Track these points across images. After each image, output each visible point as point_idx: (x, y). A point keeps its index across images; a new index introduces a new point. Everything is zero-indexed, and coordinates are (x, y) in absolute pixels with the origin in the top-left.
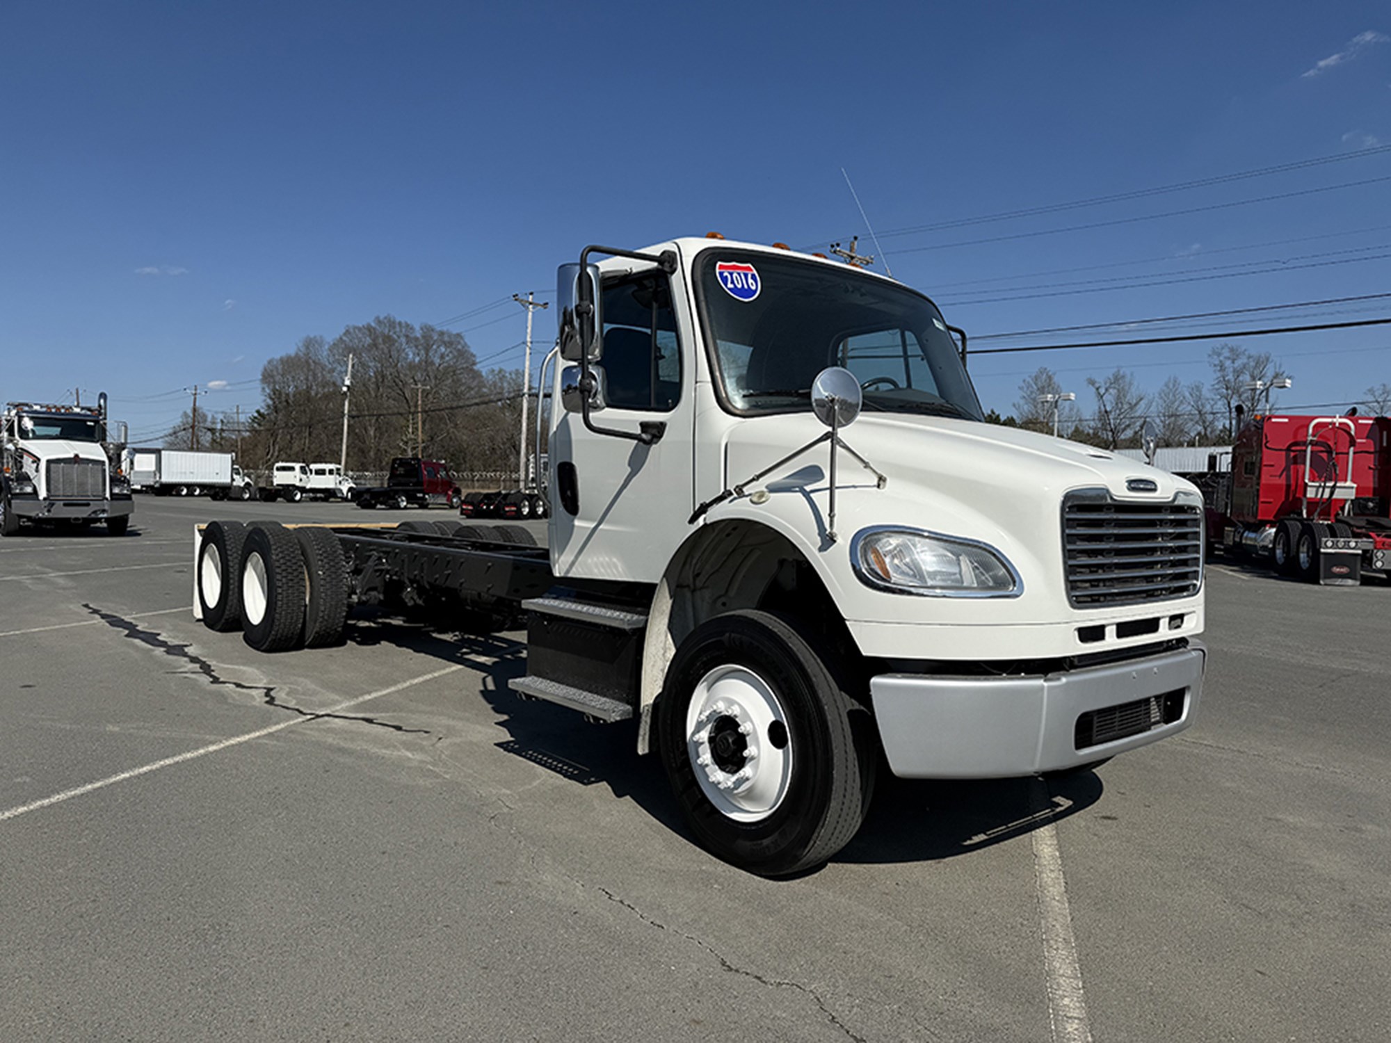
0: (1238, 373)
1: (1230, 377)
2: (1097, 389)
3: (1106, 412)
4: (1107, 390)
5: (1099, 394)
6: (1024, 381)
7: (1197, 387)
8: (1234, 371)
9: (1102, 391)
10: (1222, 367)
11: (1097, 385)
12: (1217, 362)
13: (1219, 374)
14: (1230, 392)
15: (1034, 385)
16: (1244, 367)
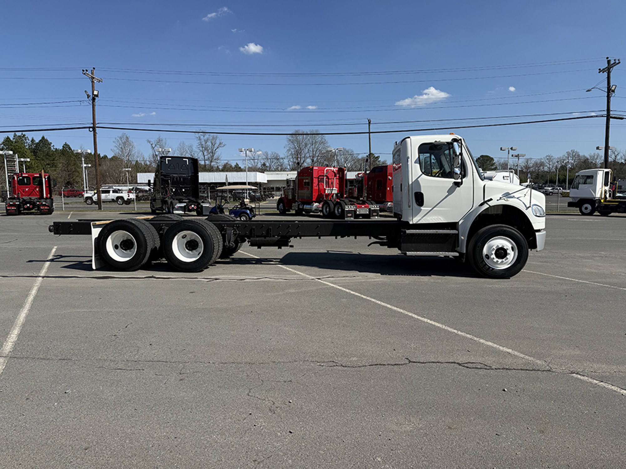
0: (206, 141)
1: (203, 143)
2: (152, 145)
3: (156, 155)
4: (156, 145)
5: (152, 147)
6: (116, 139)
7: (191, 146)
8: (205, 141)
9: (154, 146)
10: (200, 139)
11: (151, 143)
12: (198, 136)
13: (199, 141)
14: (204, 149)
15: (120, 141)
16: (208, 139)
